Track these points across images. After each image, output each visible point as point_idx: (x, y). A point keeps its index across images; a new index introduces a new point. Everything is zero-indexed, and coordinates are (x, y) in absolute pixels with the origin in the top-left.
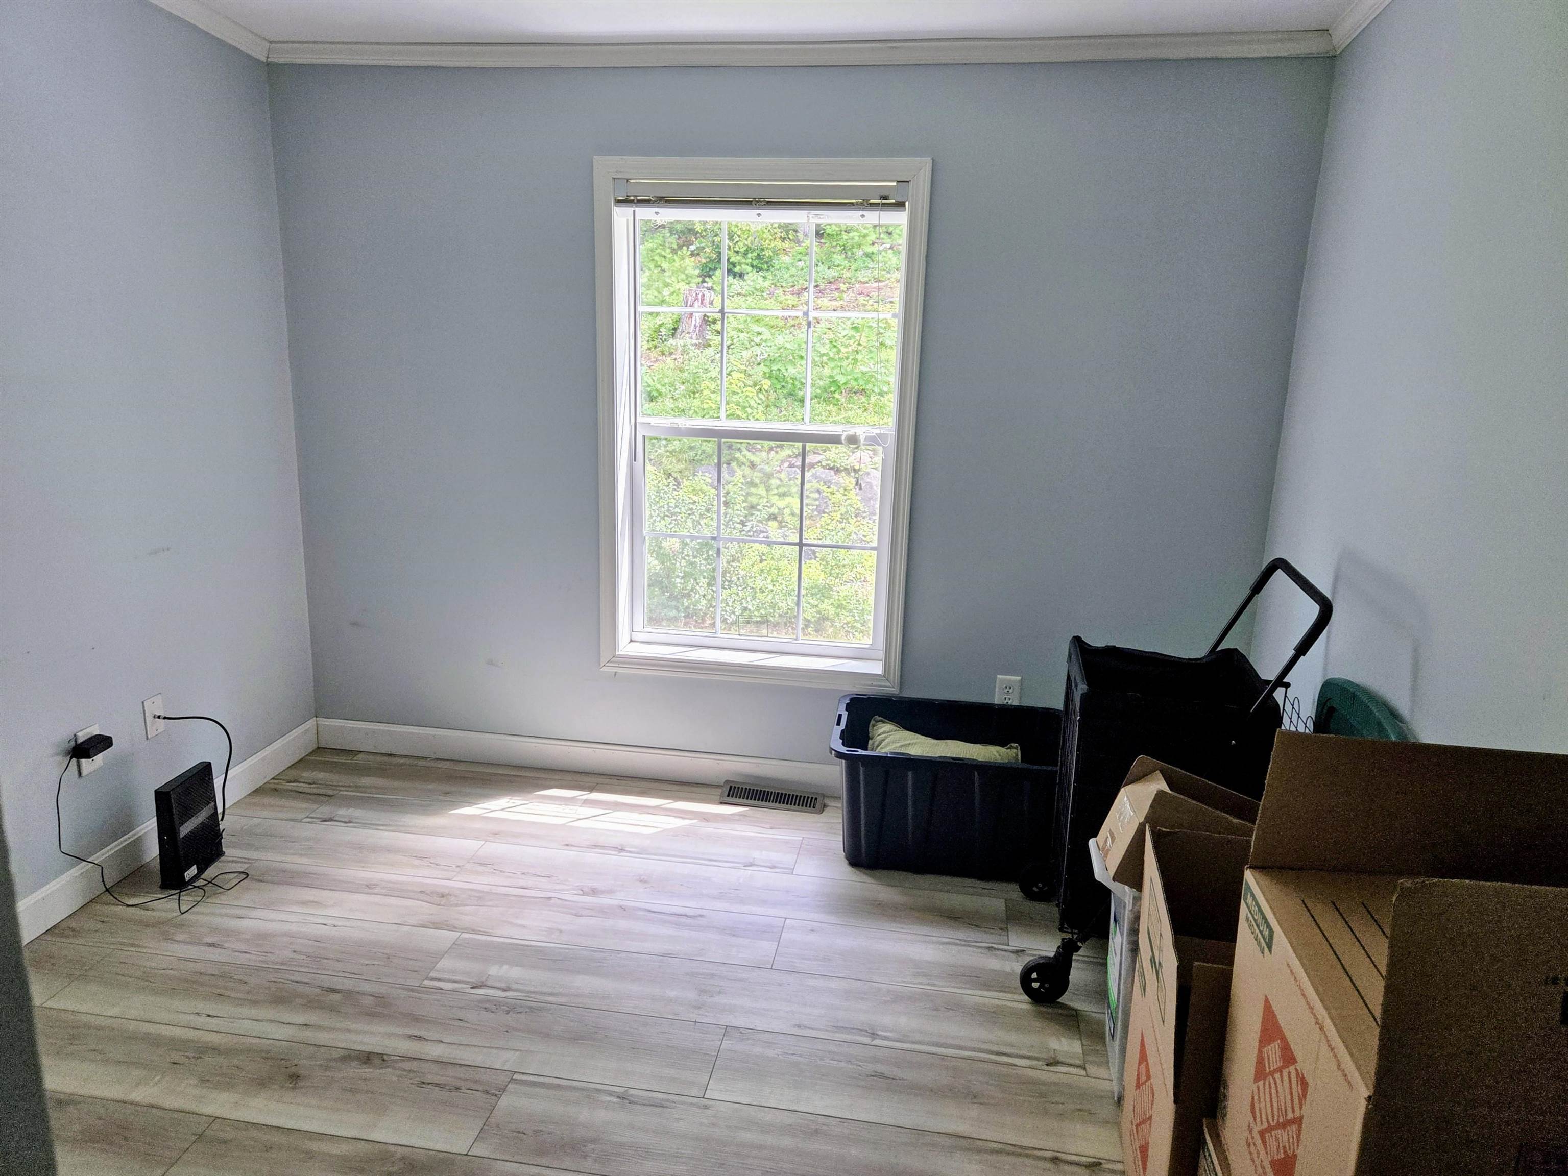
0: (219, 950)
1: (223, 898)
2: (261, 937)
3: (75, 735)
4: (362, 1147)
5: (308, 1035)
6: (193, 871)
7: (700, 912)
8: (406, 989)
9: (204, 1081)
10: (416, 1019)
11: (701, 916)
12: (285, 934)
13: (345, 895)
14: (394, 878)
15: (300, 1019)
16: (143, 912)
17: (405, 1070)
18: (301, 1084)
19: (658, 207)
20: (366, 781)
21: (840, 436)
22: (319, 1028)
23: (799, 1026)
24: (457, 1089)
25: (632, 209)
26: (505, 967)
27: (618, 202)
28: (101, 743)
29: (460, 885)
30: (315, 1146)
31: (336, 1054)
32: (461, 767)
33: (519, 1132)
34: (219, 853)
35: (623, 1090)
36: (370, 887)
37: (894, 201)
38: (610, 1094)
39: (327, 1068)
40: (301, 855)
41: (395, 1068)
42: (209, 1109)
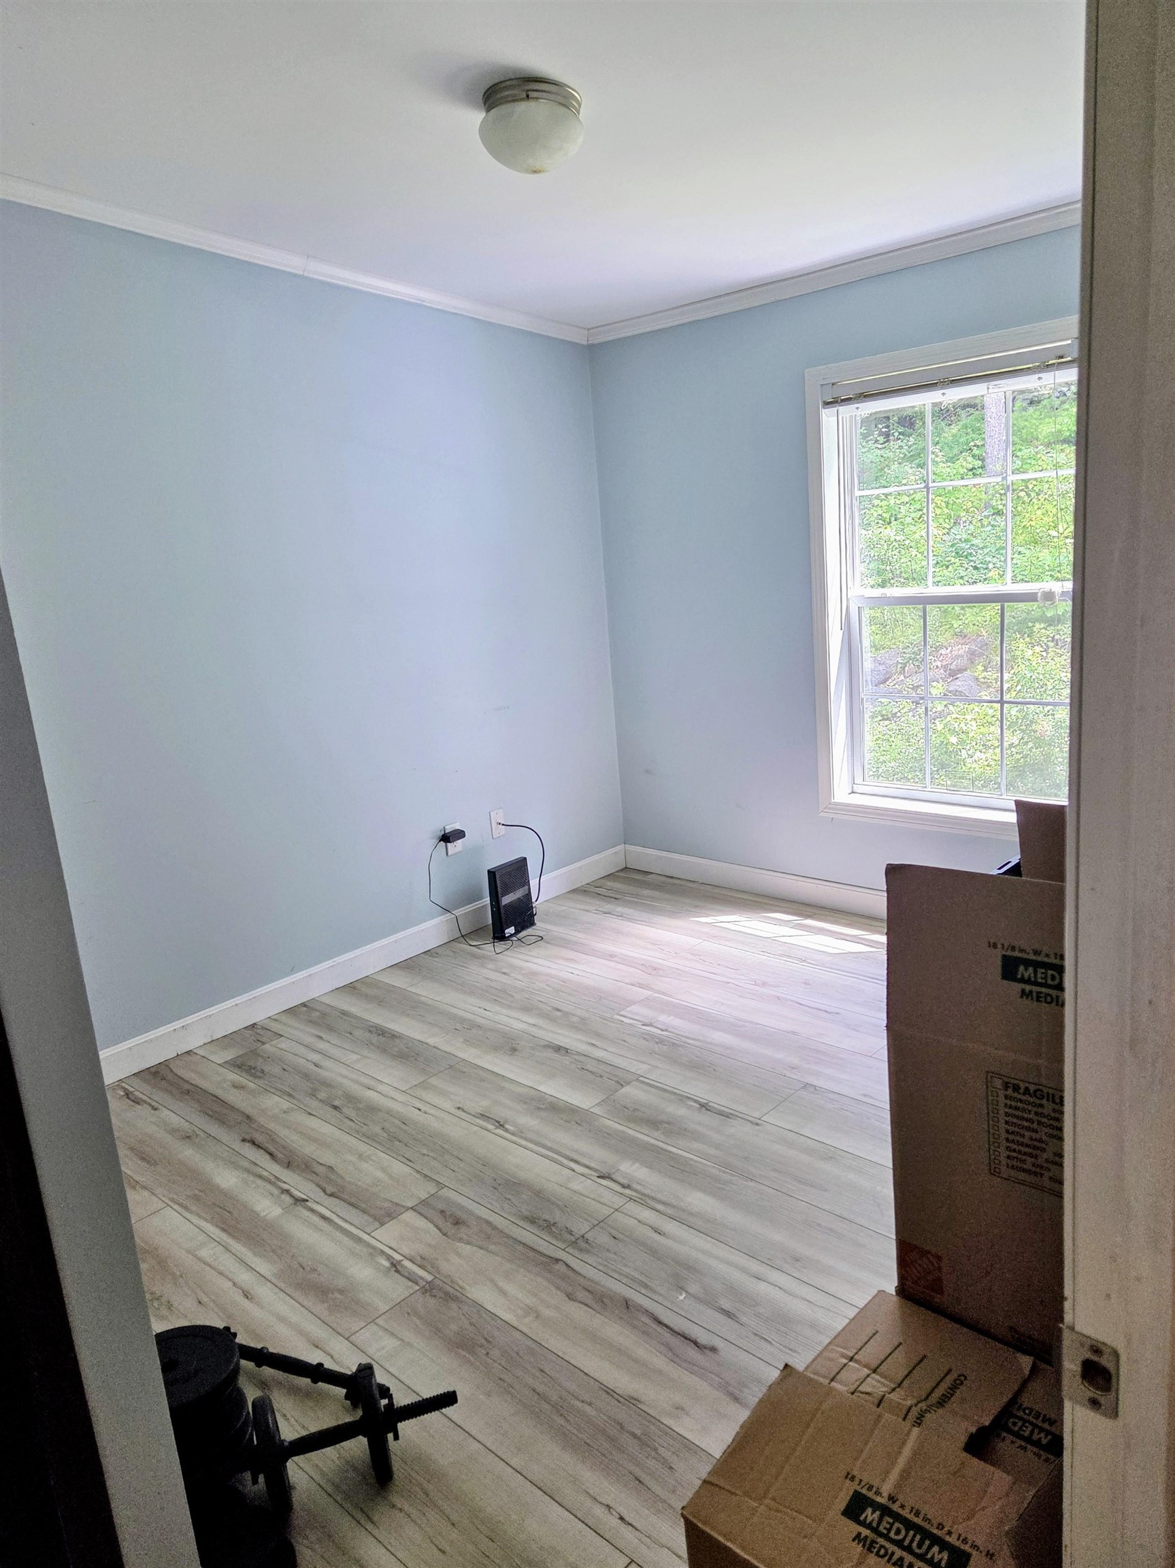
0: (506, 977)
1: (523, 949)
2: (534, 974)
3: (444, 828)
4: (533, 1092)
5: (534, 1030)
6: (511, 930)
7: (838, 1011)
8: (601, 1018)
9: (466, 1041)
10: (598, 1035)
11: (837, 1013)
12: (547, 975)
13: (594, 959)
14: (629, 953)
15: (532, 1021)
16: (479, 951)
17: (575, 1060)
18: (516, 1054)
19: (857, 403)
20: (646, 892)
21: (1037, 593)
22: (540, 1028)
23: (865, 1095)
24: (601, 1076)
25: (836, 408)
26: (671, 1018)
27: (827, 404)
28: (459, 834)
29: (671, 964)
30: (506, 1085)
31: (543, 1043)
32: (717, 890)
33: (625, 1107)
34: (532, 924)
35: (705, 1101)
36: (611, 956)
37: (1069, 359)
38: (696, 1101)
39: (533, 1049)
40: (579, 932)
41: (570, 1057)
42: (461, 1055)
